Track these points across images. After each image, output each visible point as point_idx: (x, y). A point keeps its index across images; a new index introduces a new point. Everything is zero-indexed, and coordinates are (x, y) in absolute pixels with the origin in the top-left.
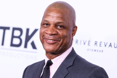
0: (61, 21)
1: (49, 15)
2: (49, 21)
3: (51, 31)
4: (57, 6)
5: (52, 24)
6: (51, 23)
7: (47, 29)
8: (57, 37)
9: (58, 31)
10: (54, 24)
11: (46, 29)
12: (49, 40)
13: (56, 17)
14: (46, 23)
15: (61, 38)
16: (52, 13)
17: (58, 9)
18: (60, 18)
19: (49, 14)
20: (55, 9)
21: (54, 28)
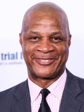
0: (57, 31)
1: (38, 25)
2: (40, 33)
3: (47, 47)
4: (46, 9)
5: (45, 36)
6: (43, 35)
7: (39, 44)
8: (54, 54)
9: (55, 45)
10: (48, 37)
11: (36, 45)
12: (43, 61)
13: (49, 25)
14: (35, 35)
15: (59, 56)
16: (43, 20)
17: (50, 14)
18: (56, 26)
19: (38, 23)
20: (45, 14)
21: (49, 41)
